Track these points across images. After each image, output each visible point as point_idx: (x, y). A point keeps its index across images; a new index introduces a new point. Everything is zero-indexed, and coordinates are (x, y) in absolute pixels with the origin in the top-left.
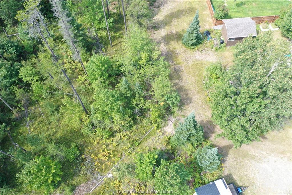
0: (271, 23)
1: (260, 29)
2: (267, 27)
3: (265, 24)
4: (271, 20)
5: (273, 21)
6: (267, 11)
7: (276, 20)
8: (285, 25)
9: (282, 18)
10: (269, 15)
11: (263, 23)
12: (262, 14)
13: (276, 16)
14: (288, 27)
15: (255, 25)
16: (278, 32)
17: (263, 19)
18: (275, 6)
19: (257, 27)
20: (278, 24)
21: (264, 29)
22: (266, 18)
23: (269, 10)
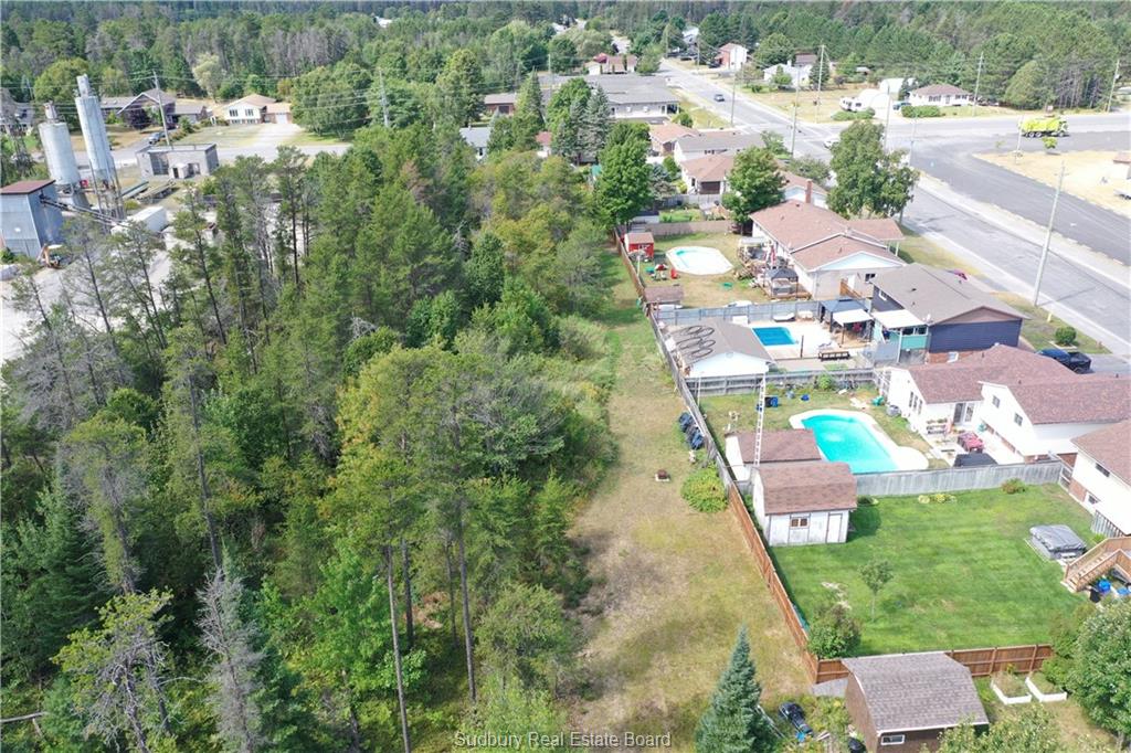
0: (1031, 673)
1: (995, 697)
2: (1020, 691)
3: (1010, 678)
4: (1028, 661)
5: (1036, 666)
6: (1001, 628)
7: (1047, 663)
8: (1086, 684)
9: (1067, 657)
10: (1015, 643)
11: (1001, 673)
12: (987, 641)
13: (1039, 648)
14: (1100, 691)
15: (970, 678)
16: (1069, 711)
17: (993, 657)
18: (1025, 611)
19: (980, 688)
20: (1058, 677)
21: (1009, 696)
22: (1004, 653)
23: (1009, 624)
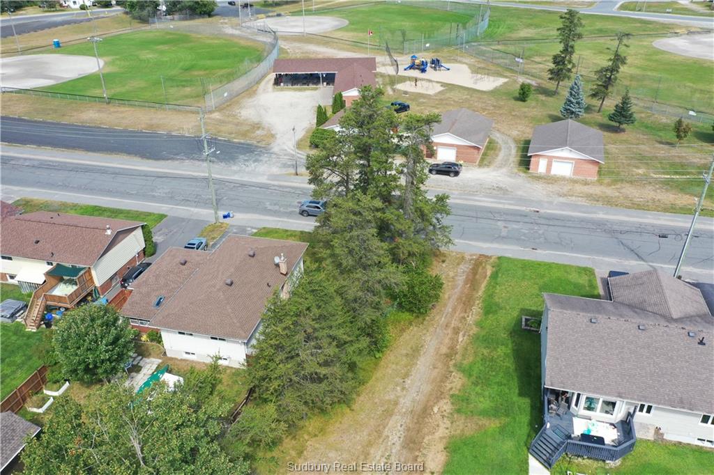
0: (44, 386)
1: (35, 414)
2: (45, 400)
3: (35, 398)
4: (37, 383)
5: (44, 381)
6: (12, 377)
7: (48, 375)
10: (24, 379)
11: (28, 399)
12: (9, 390)
13: (39, 371)
15: (15, 415)
16: (75, 389)
17: (19, 394)
18: (18, 359)
19: (23, 416)
20: (58, 377)
21: (41, 407)
22: (23, 388)
23: (14, 372)
